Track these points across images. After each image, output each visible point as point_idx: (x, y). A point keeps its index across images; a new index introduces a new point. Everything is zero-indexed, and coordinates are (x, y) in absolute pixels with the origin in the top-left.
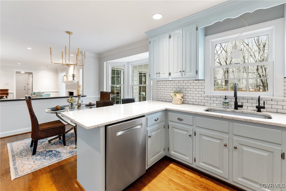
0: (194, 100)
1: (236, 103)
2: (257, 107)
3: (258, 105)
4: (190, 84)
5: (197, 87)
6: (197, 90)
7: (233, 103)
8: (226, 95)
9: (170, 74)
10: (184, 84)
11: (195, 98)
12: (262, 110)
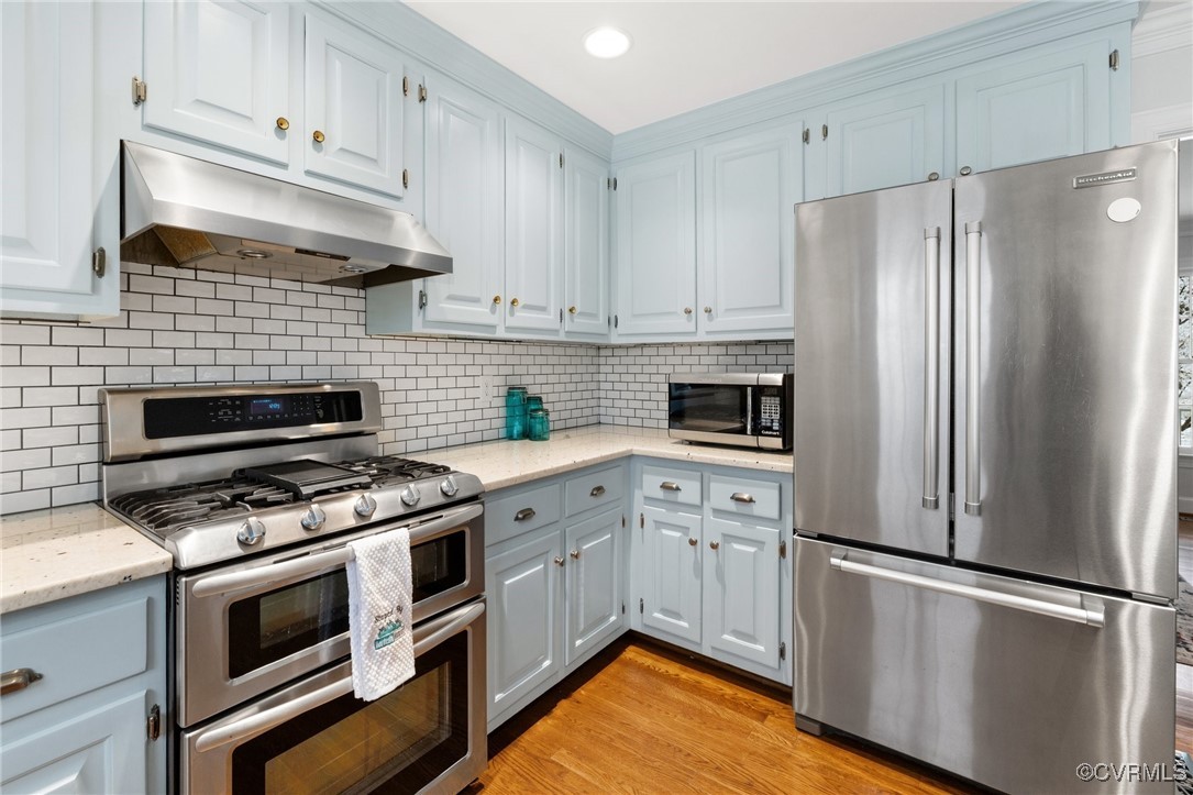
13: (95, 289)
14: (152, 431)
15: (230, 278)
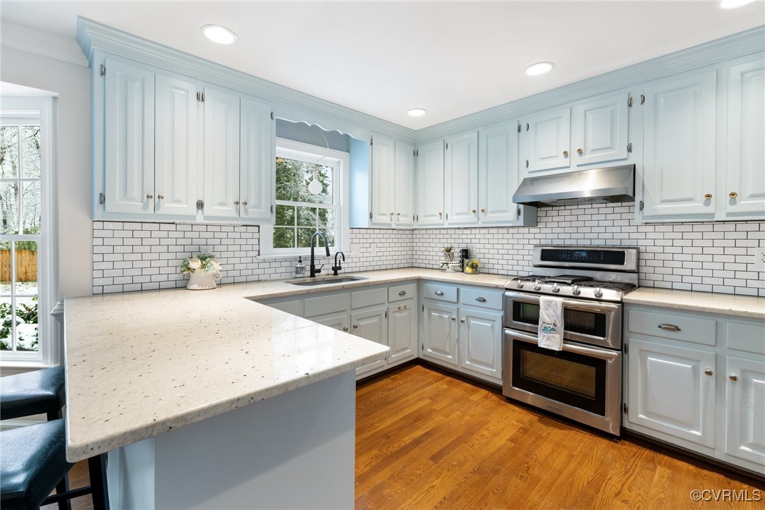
0: (237, 273)
1: (312, 266)
2: (333, 269)
3: (334, 266)
4: (224, 235)
5: (244, 242)
6: (243, 248)
7: (308, 268)
8: (300, 255)
9: (200, 205)
10: (211, 235)
11: (237, 267)
12: (339, 271)
13: (518, 219)
14: (543, 258)
15: (576, 207)
